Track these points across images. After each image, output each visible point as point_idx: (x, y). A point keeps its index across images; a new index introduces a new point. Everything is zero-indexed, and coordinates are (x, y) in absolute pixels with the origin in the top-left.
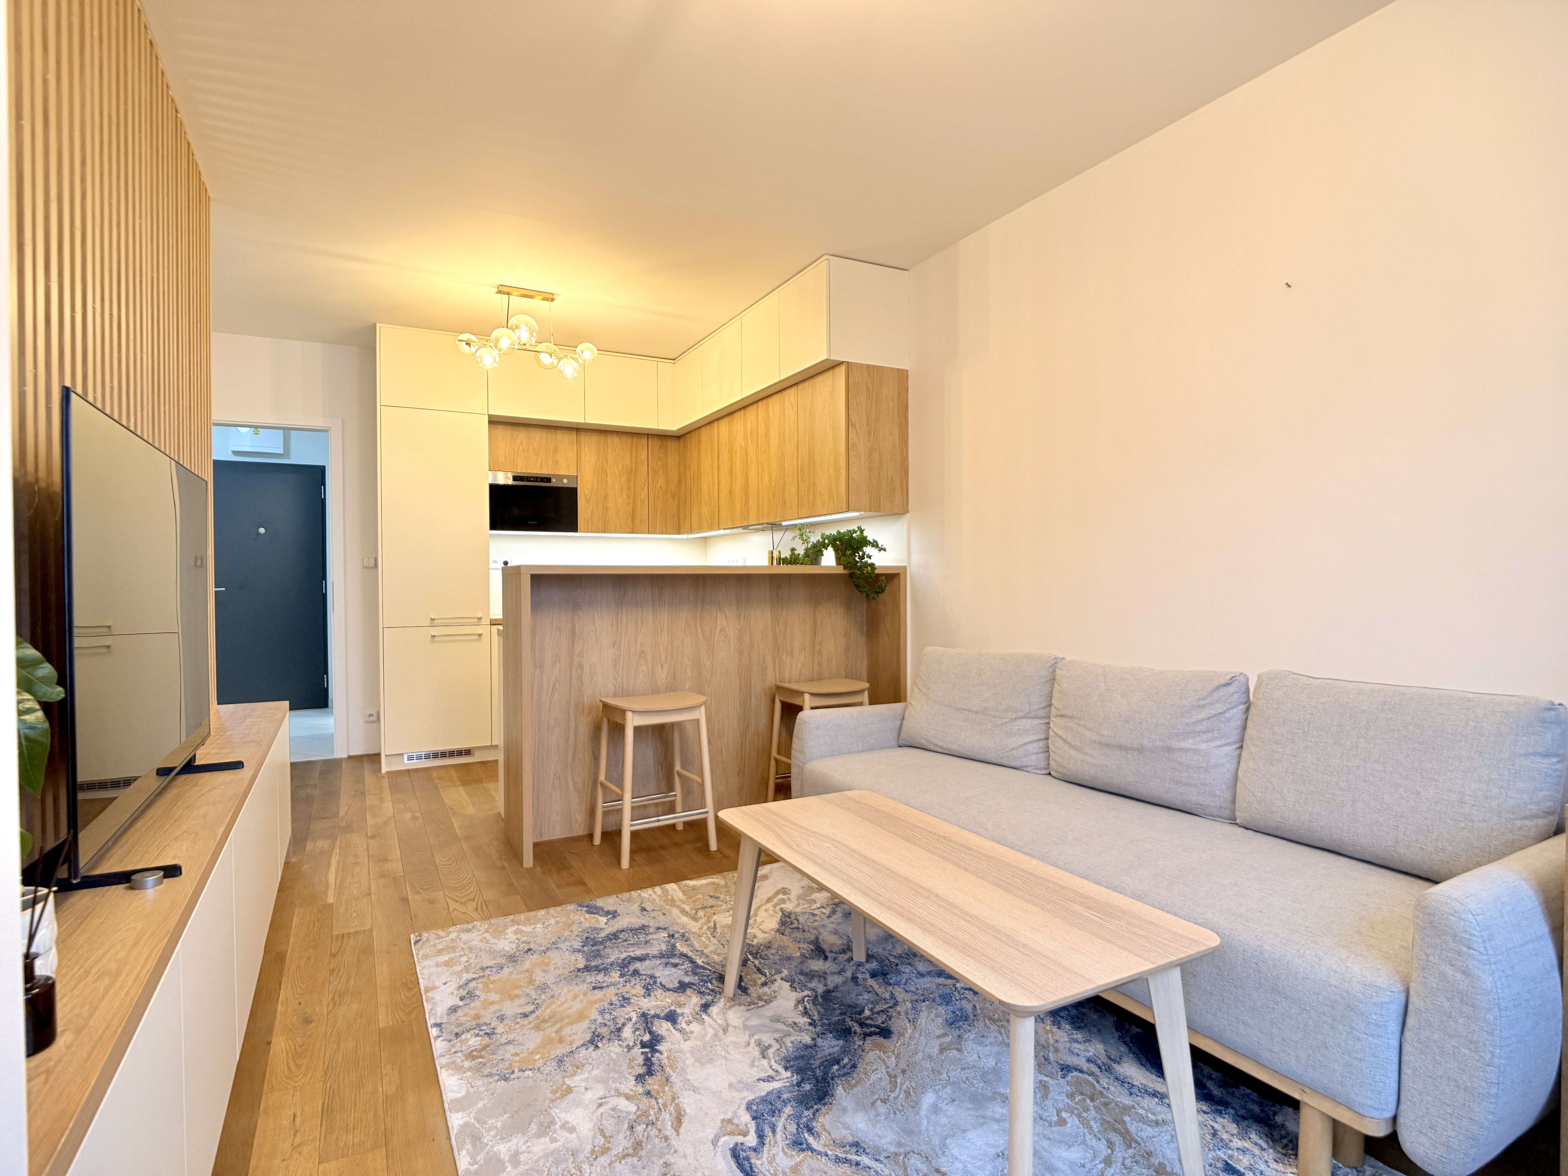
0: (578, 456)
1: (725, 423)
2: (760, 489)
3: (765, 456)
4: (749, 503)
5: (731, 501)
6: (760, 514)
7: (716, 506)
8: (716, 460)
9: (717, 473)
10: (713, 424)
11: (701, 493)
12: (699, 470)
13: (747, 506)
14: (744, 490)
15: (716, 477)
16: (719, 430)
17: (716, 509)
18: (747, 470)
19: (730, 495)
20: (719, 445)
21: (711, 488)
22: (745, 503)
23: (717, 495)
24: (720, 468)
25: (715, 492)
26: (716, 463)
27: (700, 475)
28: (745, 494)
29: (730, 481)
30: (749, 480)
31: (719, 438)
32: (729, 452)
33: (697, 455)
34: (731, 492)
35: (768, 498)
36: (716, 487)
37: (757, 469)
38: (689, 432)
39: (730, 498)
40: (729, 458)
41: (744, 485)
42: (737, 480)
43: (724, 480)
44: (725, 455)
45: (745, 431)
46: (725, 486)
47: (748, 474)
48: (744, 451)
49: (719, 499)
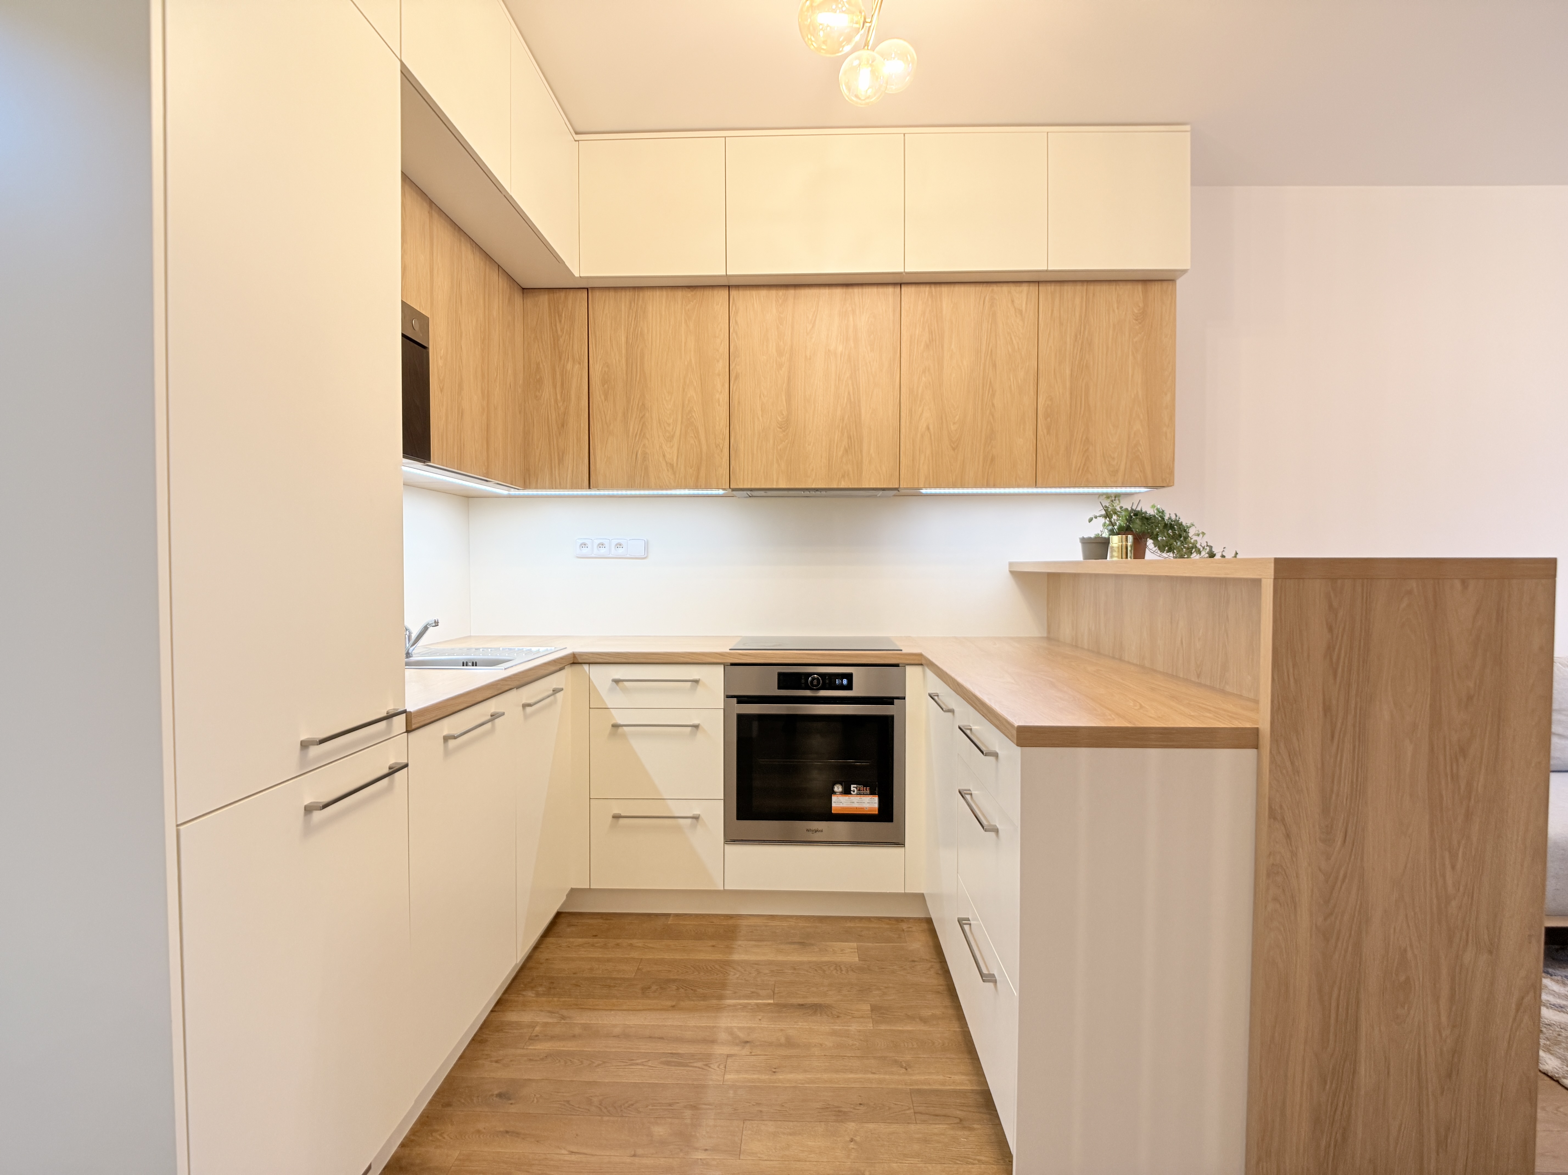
0: (431, 272)
1: (762, 299)
2: (903, 430)
3: (923, 378)
4: (861, 451)
5: (786, 442)
6: (903, 472)
7: (721, 446)
8: (718, 361)
9: (723, 385)
10: (708, 293)
11: (644, 415)
12: (635, 370)
13: (854, 456)
14: (840, 428)
15: (721, 392)
16: (736, 308)
17: (722, 451)
18: (853, 394)
19: (781, 430)
20: (733, 336)
21: (696, 410)
22: (846, 451)
23: (726, 426)
24: (737, 377)
25: (717, 419)
26: (721, 366)
27: (638, 379)
28: (846, 434)
29: (785, 406)
30: (863, 411)
31: (736, 322)
32: (780, 353)
33: (623, 339)
34: (786, 424)
35: (933, 448)
36: (721, 411)
37: (892, 397)
38: (588, 289)
39: (781, 435)
40: (780, 366)
41: (843, 418)
42: (813, 406)
43: (758, 401)
44: (764, 357)
45: (847, 325)
46: (760, 413)
47: (859, 401)
48: (842, 359)
49: (733, 434)
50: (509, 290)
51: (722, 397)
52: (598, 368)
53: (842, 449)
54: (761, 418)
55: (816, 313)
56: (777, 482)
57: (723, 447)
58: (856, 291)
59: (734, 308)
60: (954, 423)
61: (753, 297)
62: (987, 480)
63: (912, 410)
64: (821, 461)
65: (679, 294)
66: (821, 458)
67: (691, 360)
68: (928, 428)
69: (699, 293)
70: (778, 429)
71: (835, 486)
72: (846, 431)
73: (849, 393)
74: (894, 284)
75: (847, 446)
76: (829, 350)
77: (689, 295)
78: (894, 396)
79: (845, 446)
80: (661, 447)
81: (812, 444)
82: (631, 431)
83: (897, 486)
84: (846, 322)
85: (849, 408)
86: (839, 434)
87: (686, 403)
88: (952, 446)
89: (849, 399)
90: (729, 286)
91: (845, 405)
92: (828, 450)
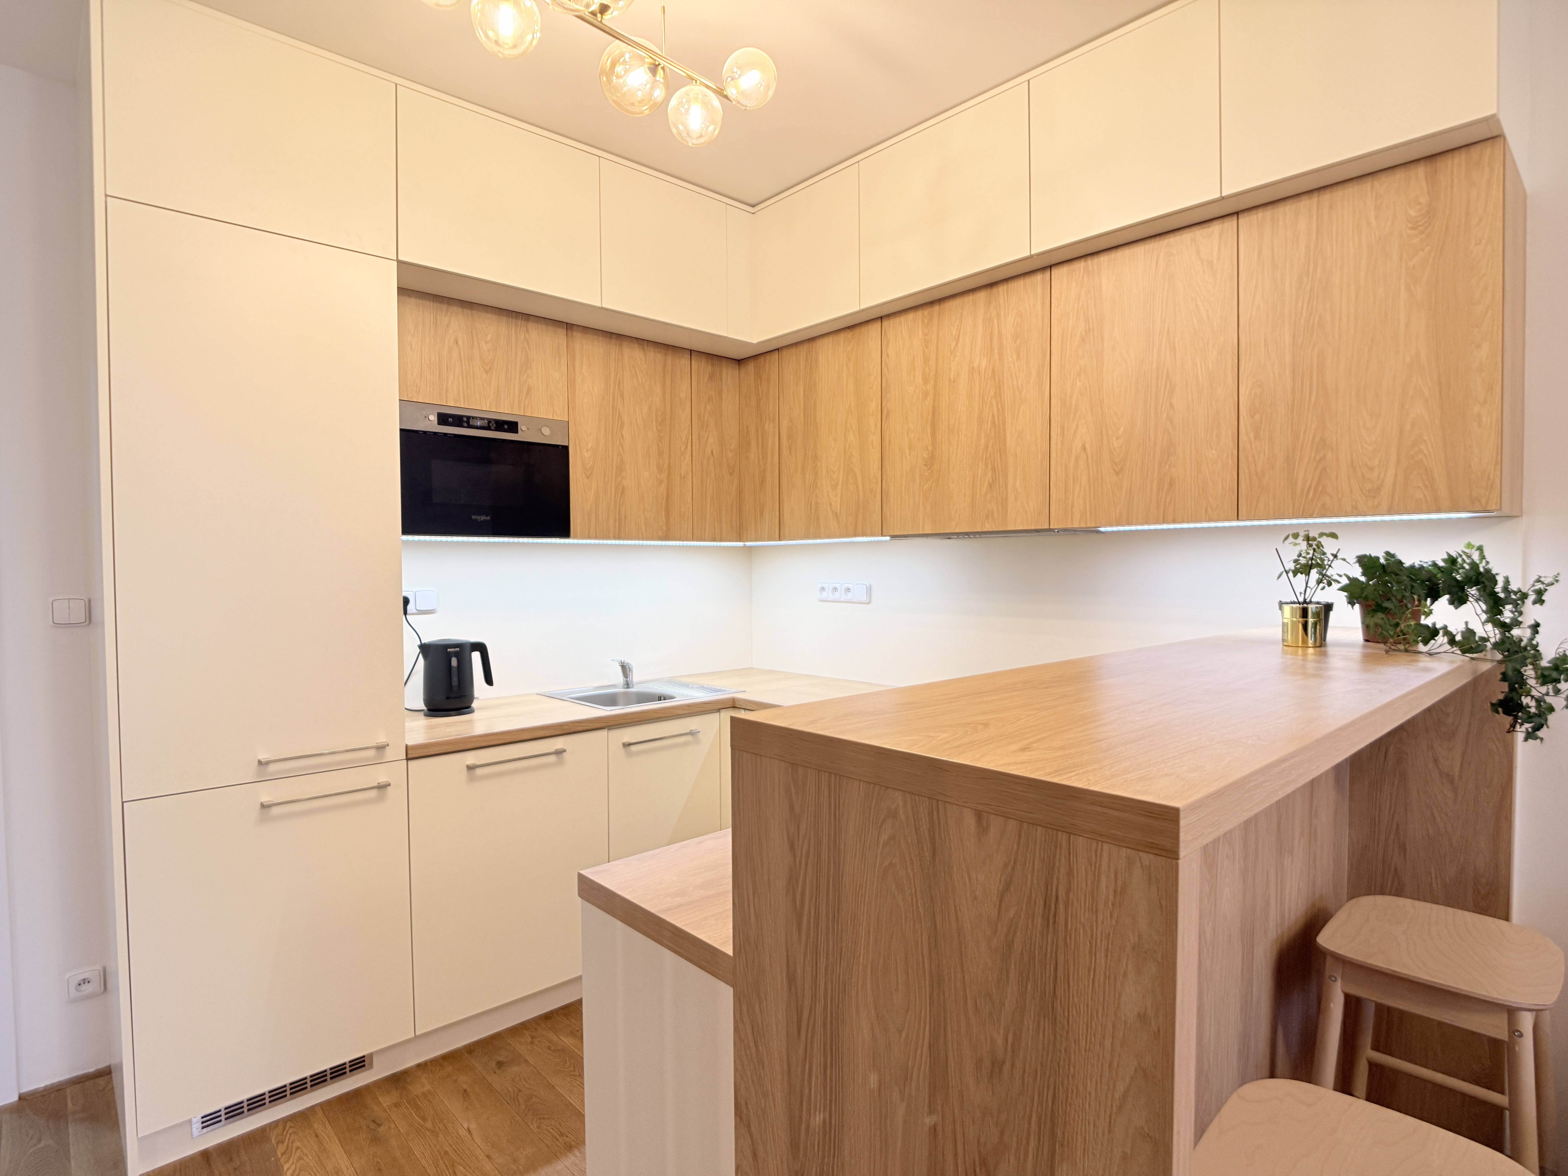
1: (910, 323)
2: (1053, 455)
3: (1078, 383)
4: (1006, 485)
5: (931, 481)
6: (1054, 508)
7: (875, 491)
8: (872, 400)
9: (876, 425)
10: (864, 329)
11: (817, 465)
12: (810, 421)
13: (998, 491)
14: (984, 459)
15: (874, 433)
16: (887, 338)
17: (875, 496)
18: (998, 416)
19: (926, 468)
20: (885, 369)
21: (854, 455)
22: (990, 486)
23: (877, 469)
24: (888, 415)
25: (871, 462)
26: (874, 405)
27: (812, 430)
28: (990, 465)
29: (930, 441)
30: (1008, 435)
31: (887, 355)
32: (926, 381)
33: (802, 392)
34: (931, 461)
35: (1091, 474)
36: (874, 454)
37: (1041, 412)
38: (778, 349)
39: (926, 474)
40: (926, 394)
41: (987, 447)
42: (956, 437)
43: (906, 438)
44: (912, 388)
45: (991, 334)
46: (907, 451)
47: (1004, 424)
48: (986, 376)
49: (884, 477)
50: (710, 367)
51: (875, 438)
52: (785, 424)
53: (986, 484)
54: (908, 457)
55: (959, 327)
56: (923, 527)
58: (1002, 289)
59: (885, 340)
60: (1118, 438)
61: (901, 323)
63: (1064, 427)
64: (964, 500)
65: (842, 336)
66: (965, 496)
67: (850, 403)
68: (1084, 448)
69: (857, 331)
70: (924, 467)
71: (979, 530)
72: (990, 462)
73: (993, 416)
74: (1043, 269)
75: (991, 480)
77: (850, 336)
79: (989, 482)
80: (828, 496)
81: (955, 481)
82: (807, 482)
83: (1046, 527)
84: (990, 330)
85: (993, 434)
86: (983, 467)
87: (847, 448)
88: (1114, 470)
89: (993, 423)
90: (881, 317)
91: (988, 432)
92: (971, 488)
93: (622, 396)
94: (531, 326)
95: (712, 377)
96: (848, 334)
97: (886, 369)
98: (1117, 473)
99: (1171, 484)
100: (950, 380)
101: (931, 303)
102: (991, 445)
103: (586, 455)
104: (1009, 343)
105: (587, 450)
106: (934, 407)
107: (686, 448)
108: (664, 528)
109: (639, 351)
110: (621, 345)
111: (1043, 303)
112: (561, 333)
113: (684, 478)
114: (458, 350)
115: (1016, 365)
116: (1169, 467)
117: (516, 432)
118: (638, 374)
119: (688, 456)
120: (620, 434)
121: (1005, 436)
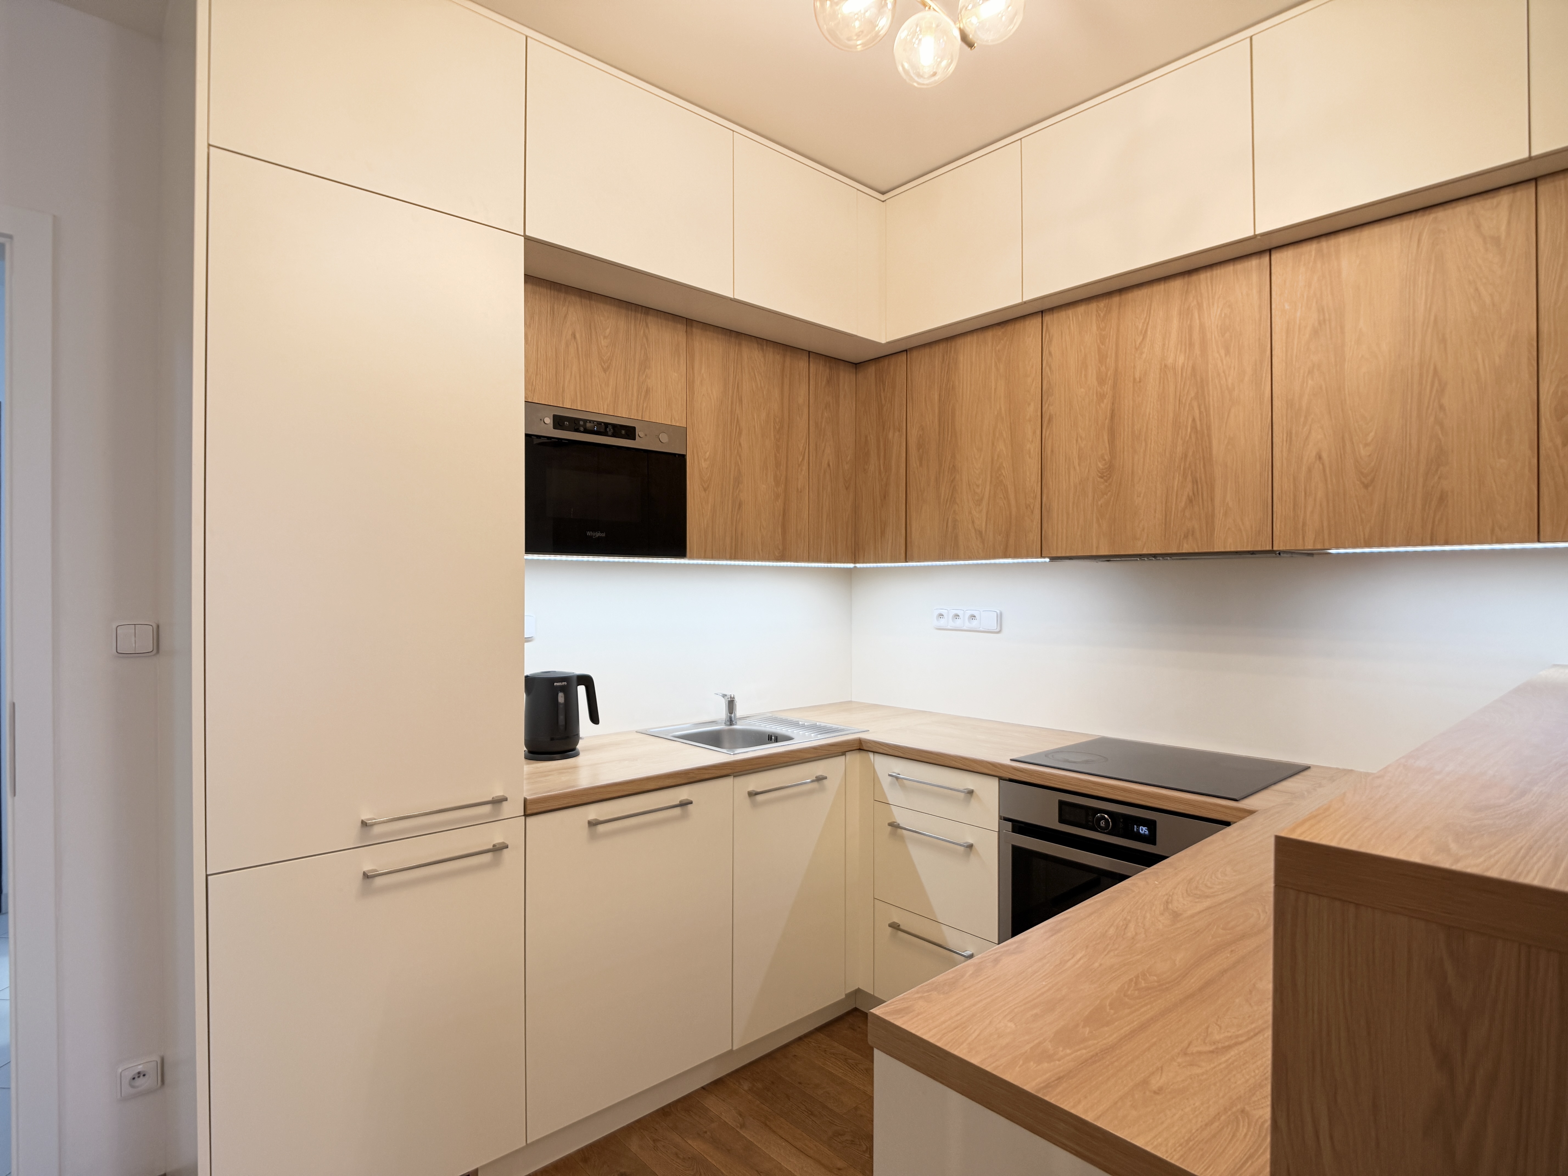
0: (690, 385)
1: (1080, 317)
2: (1277, 464)
3: (1310, 382)
4: (1212, 500)
5: (1109, 494)
6: (1278, 526)
8: (1029, 404)
9: (1034, 433)
10: (1019, 326)
11: (955, 478)
12: (947, 429)
13: (1201, 507)
14: (1182, 469)
15: (1032, 441)
16: (1049, 334)
17: (1032, 512)
18: (1200, 420)
19: (1102, 480)
20: (1046, 369)
21: (1005, 466)
22: (1190, 501)
23: (1038, 482)
24: (1050, 420)
25: (1029, 473)
26: (1032, 410)
27: (949, 439)
28: (1189, 478)
29: (1108, 449)
30: (1215, 443)
31: (1050, 353)
32: (1101, 381)
33: (936, 397)
34: (1108, 472)
35: (1330, 486)
36: (1033, 465)
37: (1259, 416)
38: (906, 351)
39: (1102, 487)
40: (1101, 397)
41: (1185, 456)
42: (1143, 444)
43: (1075, 447)
44: (1082, 390)
45: (1191, 328)
46: (1076, 462)
47: (1209, 428)
48: (1184, 375)
49: (1045, 491)
50: (828, 371)
51: (1033, 447)
52: (914, 433)
53: (1184, 498)
54: (1077, 468)
55: (1147, 319)
56: (1097, 548)
57: (1033, 507)
58: (1204, 276)
59: (1048, 337)
60: (1366, 445)
61: (1069, 319)
62: (1432, 533)
63: (1291, 433)
64: (1155, 517)
65: (989, 334)
66: (1155, 512)
67: (1000, 408)
68: (1319, 457)
69: (1010, 328)
70: (1099, 479)
71: (1174, 551)
72: (1190, 472)
73: (1194, 420)
74: (1259, 253)
75: (1191, 494)
76: (1166, 366)
77: (1000, 333)
78: (1262, 415)
79: (1188, 496)
80: (970, 513)
81: (1142, 495)
82: (942, 497)
83: (1269, 548)
84: (1189, 322)
85: (1194, 440)
86: (1180, 478)
87: (996, 458)
88: (1362, 483)
89: (1194, 427)
90: (1042, 312)
91: (1187, 438)
92: (1164, 502)
93: (741, 401)
94: (650, 319)
95: (829, 382)
96: (999, 332)
97: (1048, 369)
98: (1366, 486)
99: (1442, 499)
100: (1134, 379)
101: (1109, 294)
102: (1190, 454)
103: (704, 465)
104: (1215, 337)
105: (705, 460)
106: (1113, 411)
107: (803, 459)
108: (781, 547)
109: (759, 351)
110: (740, 344)
111: (1260, 292)
112: (681, 328)
113: (801, 492)
114: (575, 344)
115: (1224, 362)
116: (1439, 478)
117: (634, 439)
118: (757, 376)
119: (805, 467)
120: (738, 442)
121: (1210, 442)
